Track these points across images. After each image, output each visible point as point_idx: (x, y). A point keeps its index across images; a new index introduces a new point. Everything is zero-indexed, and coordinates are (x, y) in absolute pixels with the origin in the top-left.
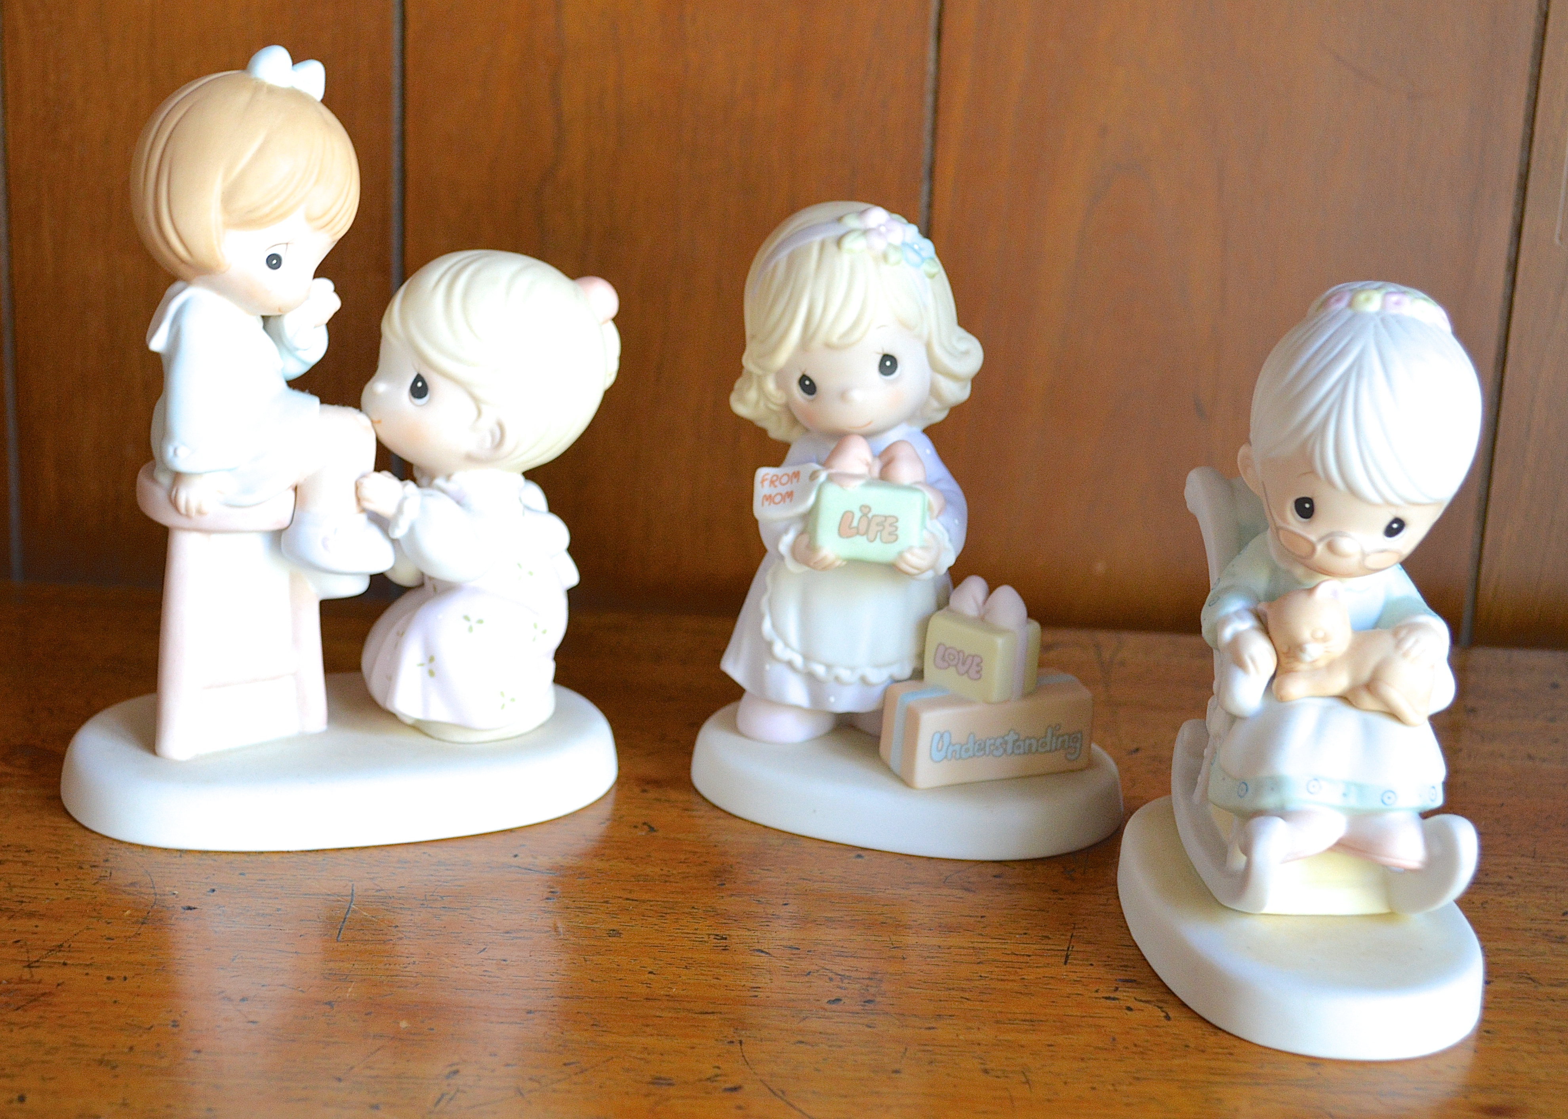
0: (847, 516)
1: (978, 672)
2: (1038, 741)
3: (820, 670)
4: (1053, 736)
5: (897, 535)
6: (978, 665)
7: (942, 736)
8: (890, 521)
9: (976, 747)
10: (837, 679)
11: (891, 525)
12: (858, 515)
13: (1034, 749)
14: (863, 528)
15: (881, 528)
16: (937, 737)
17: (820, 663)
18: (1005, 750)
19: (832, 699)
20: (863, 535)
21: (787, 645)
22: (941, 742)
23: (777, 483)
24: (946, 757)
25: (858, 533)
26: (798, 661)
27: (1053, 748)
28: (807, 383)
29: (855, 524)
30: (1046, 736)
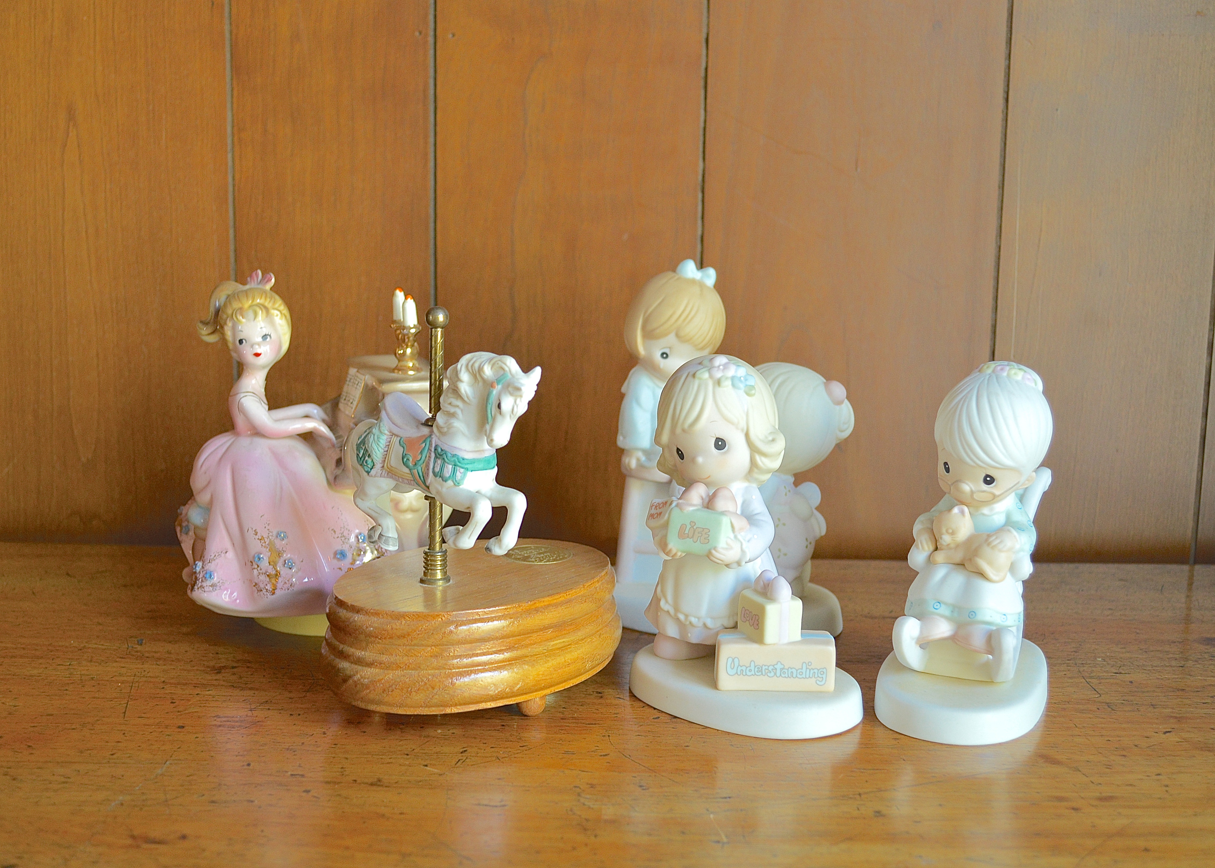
0: (683, 527)
1: (757, 625)
2: (797, 671)
3: (682, 617)
4: (807, 668)
5: (708, 539)
6: (757, 620)
7: (733, 660)
8: (706, 531)
9: (756, 670)
10: (690, 623)
11: (706, 534)
12: (689, 527)
13: (794, 676)
14: (691, 535)
15: (700, 535)
16: (730, 660)
17: (682, 613)
18: (775, 674)
19: (689, 635)
20: (690, 538)
21: (667, 602)
22: (733, 663)
23: (658, 507)
24: (737, 673)
25: (688, 537)
26: (672, 611)
27: (807, 676)
28: (680, 452)
29: (687, 532)
30: (802, 669)
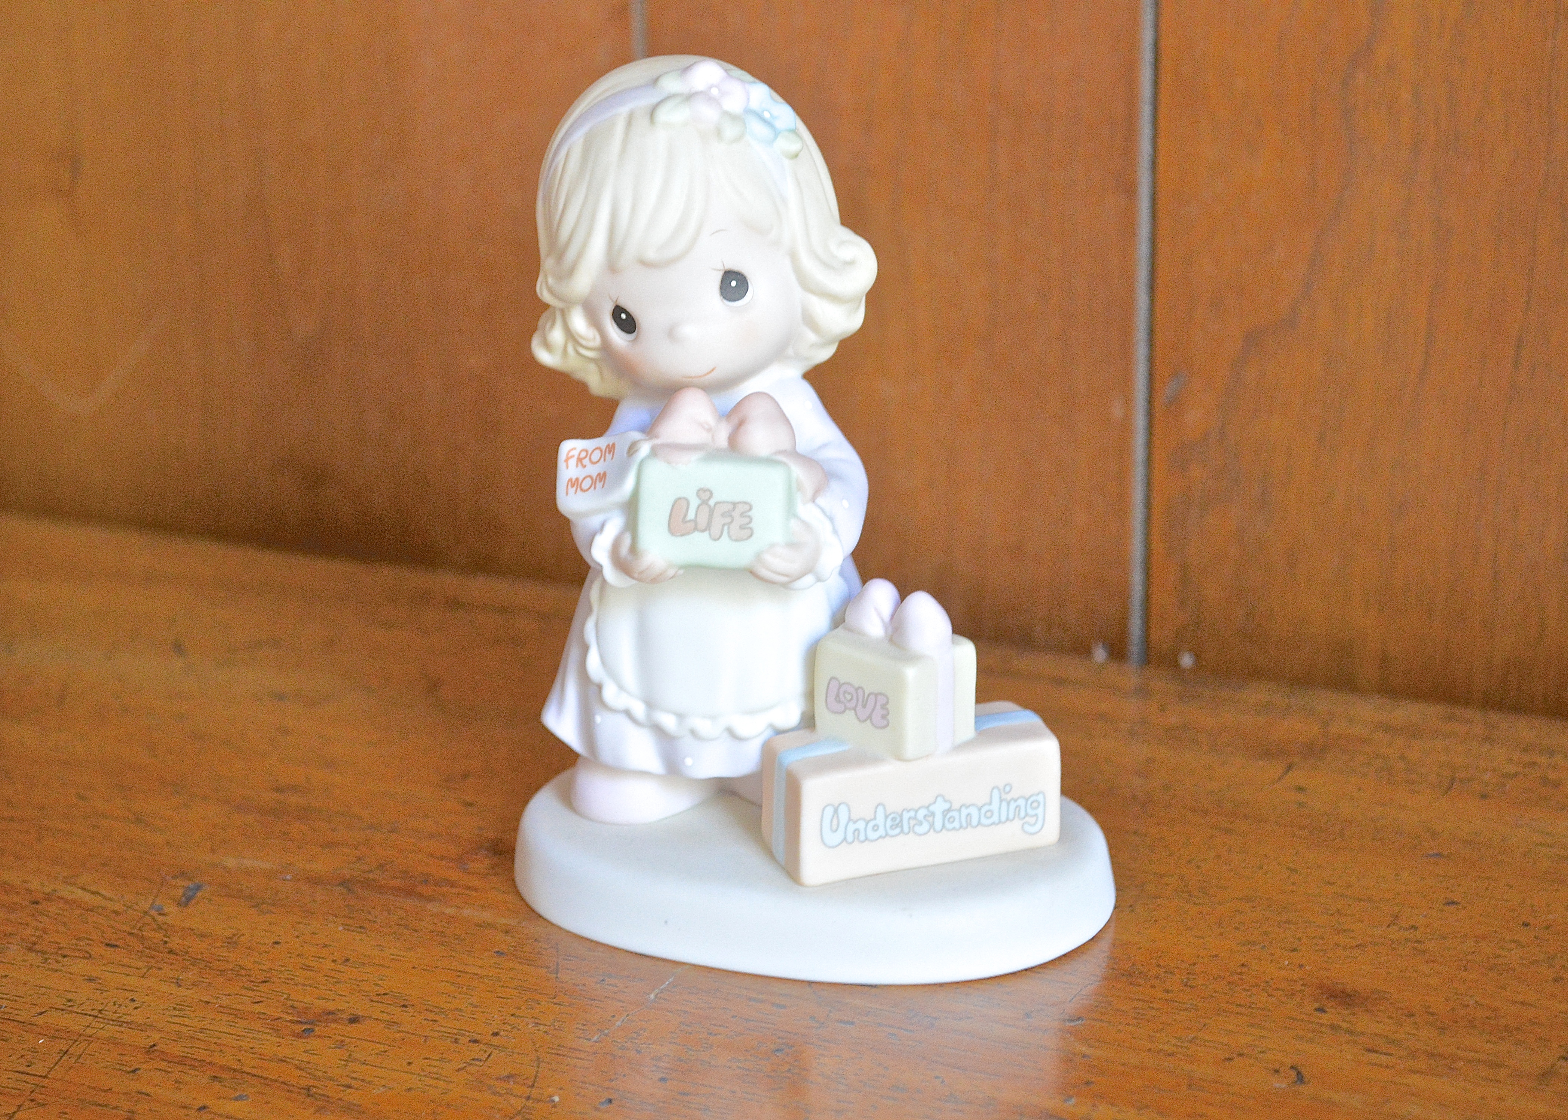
0: (679, 506)
1: (884, 717)
2: (980, 809)
3: (668, 722)
4: (1001, 801)
5: (751, 529)
6: (884, 707)
7: (836, 811)
8: (740, 509)
9: (889, 823)
10: (693, 733)
11: (742, 515)
12: (694, 502)
13: (975, 821)
14: (703, 521)
15: (728, 520)
16: (829, 811)
17: (668, 711)
18: (932, 826)
19: (689, 761)
20: (703, 531)
21: (621, 687)
22: (835, 819)
23: (586, 461)
24: (845, 839)
25: (696, 529)
26: (639, 709)
27: (1003, 818)
28: (623, 316)
29: (691, 515)
30: (990, 803)
